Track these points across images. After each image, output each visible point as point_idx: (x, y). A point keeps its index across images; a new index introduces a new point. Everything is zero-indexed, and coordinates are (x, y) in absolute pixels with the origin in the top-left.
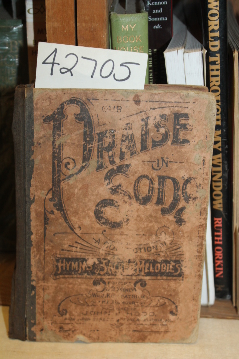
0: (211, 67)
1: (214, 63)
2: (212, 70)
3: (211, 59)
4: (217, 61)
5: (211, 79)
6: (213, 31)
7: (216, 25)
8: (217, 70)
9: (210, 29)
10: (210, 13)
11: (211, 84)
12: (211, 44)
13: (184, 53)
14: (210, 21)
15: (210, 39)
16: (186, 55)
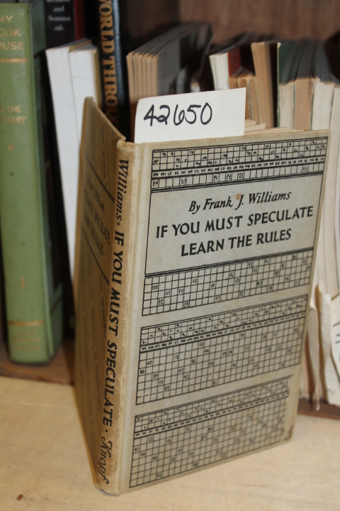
0: (106, 72)
1: (108, 67)
2: (107, 76)
3: (106, 62)
4: (112, 65)
5: (107, 86)
6: (106, 29)
7: (109, 22)
8: (112, 76)
9: (102, 26)
10: (103, 6)
11: (107, 93)
12: (105, 43)
13: (70, 51)
14: (103, 16)
15: (103, 38)
16: (72, 54)
